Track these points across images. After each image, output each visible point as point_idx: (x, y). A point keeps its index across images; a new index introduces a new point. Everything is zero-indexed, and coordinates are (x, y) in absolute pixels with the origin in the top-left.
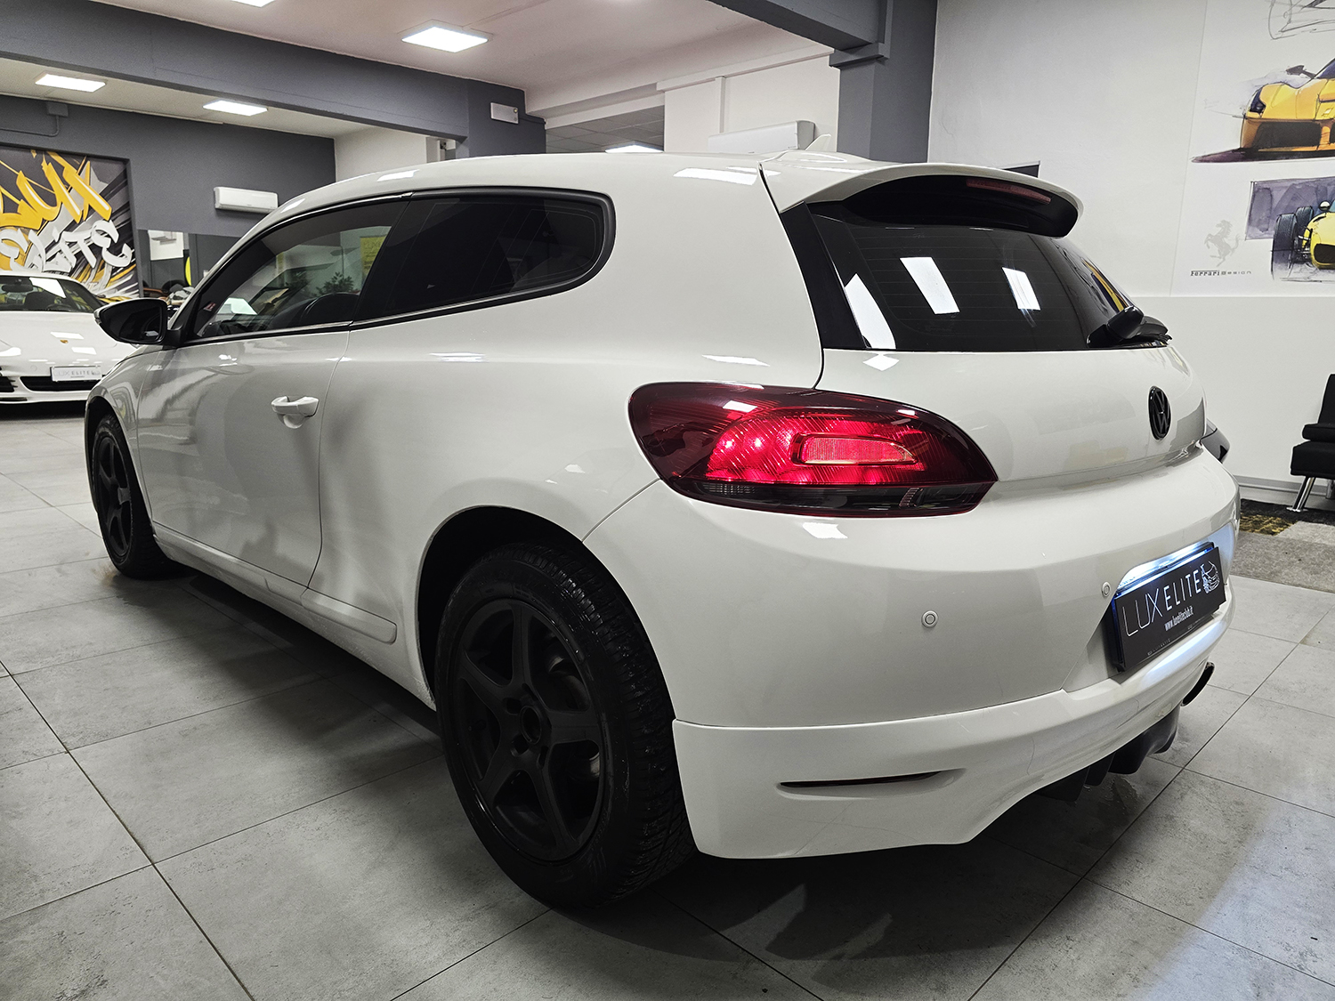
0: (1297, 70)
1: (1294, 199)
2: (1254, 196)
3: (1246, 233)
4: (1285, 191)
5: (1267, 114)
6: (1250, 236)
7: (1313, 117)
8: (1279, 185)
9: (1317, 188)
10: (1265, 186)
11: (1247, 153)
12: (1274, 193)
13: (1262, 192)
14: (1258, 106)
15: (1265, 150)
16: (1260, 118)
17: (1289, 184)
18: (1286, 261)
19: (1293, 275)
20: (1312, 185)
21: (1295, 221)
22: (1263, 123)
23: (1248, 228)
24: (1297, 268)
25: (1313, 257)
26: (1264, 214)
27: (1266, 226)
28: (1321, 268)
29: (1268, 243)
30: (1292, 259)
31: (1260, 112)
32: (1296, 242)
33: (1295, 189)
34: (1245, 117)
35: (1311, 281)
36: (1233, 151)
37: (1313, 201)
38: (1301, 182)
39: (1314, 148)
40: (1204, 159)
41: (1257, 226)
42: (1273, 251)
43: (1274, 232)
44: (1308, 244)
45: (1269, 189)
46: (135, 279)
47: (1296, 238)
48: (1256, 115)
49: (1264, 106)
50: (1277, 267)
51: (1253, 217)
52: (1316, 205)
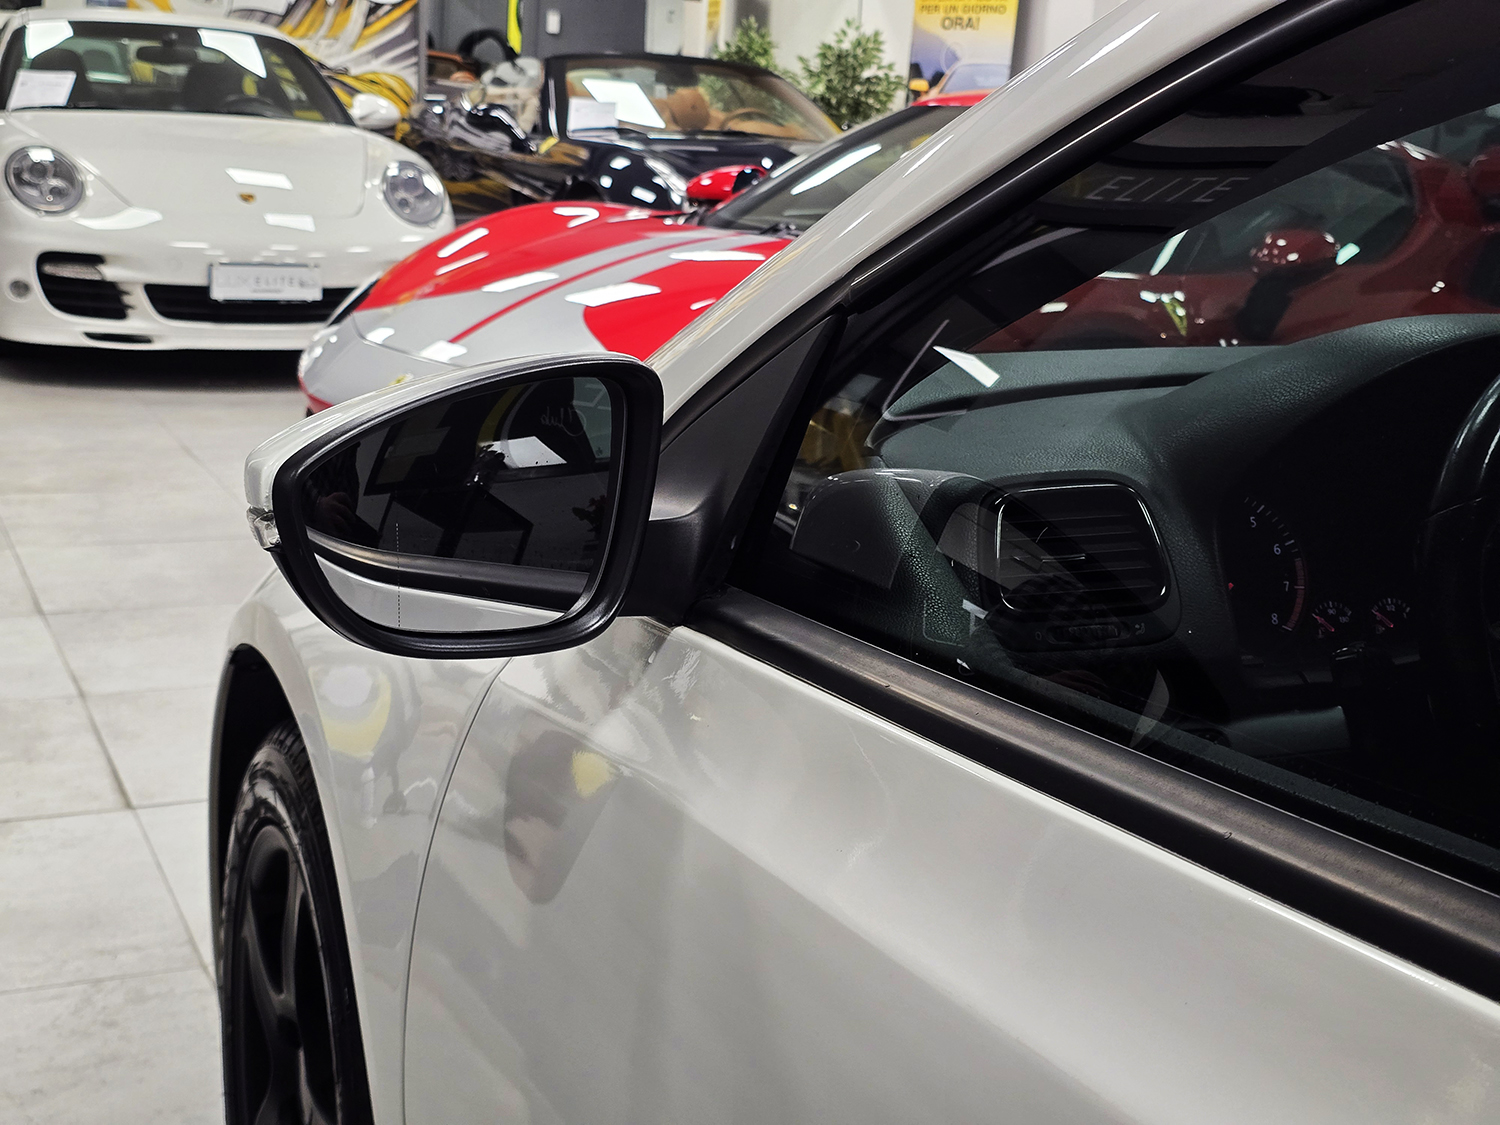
46: (413, 32)
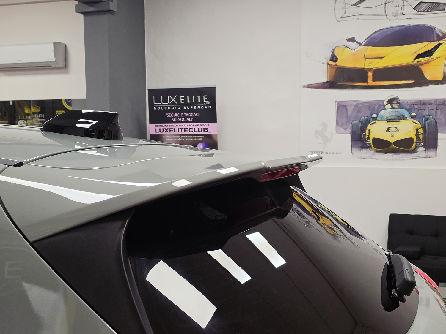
0: (352, 40)
1: (359, 112)
2: (338, 109)
3: (336, 130)
4: (353, 107)
5: (340, 63)
6: (338, 132)
7: (362, 67)
8: (351, 103)
9: (369, 106)
10: (343, 104)
11: (331, 85)
12: (348, 108)
13: (341, 107)
14: (334, 58)
15: (340, 83)
16: (336, 65)
17: (355, 103)
18: (358, 147)
19: (363, 155)
20: (367, 104)
21: (360, 125)
22: (338, 68)
23: (336, 128)
24: (365, 151)
25: (372, 145)
26: (344, 120)
27: (345, 127)
28: (377, 152)
29: (347, 137)
30: (361, 146)
31: (336, 61)
32: (362, 136)
33: (359, 106)
34: (328, 64)
35: (373, 159)
36: (324, 83)
37: (368, 113)
38: (361, 102)
39: (365, 84)
40: (309, 87)
41: (341, 127)
42: (351, 141)
43: (350, 130)
44: (369, 138)
45: (345, 105)
47: (362, 134)
48: (333, 63)
49: (337, 59)
50: (355, 150)
51: (339, 121)
52: (370, 116)
